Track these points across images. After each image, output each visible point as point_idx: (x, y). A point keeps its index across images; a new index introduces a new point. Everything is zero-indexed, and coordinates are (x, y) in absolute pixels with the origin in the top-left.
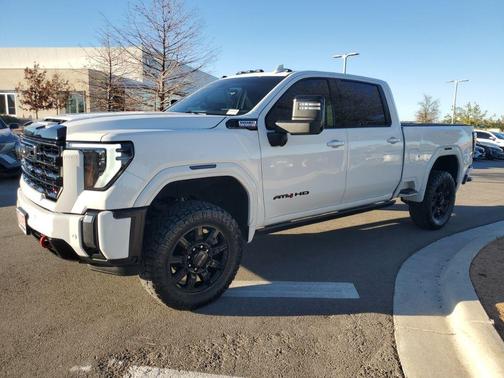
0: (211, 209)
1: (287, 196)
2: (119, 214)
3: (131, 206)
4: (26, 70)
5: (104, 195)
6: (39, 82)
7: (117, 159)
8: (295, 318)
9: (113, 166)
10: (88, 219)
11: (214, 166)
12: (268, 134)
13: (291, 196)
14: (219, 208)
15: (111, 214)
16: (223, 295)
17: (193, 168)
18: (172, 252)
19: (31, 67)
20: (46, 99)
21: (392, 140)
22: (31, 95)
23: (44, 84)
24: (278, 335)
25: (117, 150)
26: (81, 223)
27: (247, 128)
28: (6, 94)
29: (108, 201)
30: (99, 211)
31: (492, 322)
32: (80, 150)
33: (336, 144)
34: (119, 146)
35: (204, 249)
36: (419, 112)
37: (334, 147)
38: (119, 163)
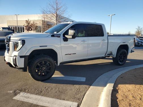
0: (46, 57)
1: (69, 54)
2: (21, 57)
3: (24, 55)
4: (26, 21)
5: (18, 52)
6: (29, 24)
7: (21, 44)
8: (65, 85)
9: (20, 46)
10: (14, 58)
11: (47, 46)
12: (63, 38)
13: (70, 54)
14: (49, 56)
15: (19, 57)
16: (50, 78)
17: (40, 46)
18: (35, 67)
19: (27, 20)
20: (31, 28)
21: (104, 40)
22: (27, 27)
23: (30, 24)
24: (59, 88)
25: (21, 42)
26: (13, 59)
27: (57, 37)
28: (22, 27)
29: (18, 54)
30: (16, 56)
31: (113, 89)
32: (13, 42)
33: (84, 41)
34: (21, 41)
35: (45, 67)
36: (136, 31)
37: (84, 42)
38: (22, 45)
